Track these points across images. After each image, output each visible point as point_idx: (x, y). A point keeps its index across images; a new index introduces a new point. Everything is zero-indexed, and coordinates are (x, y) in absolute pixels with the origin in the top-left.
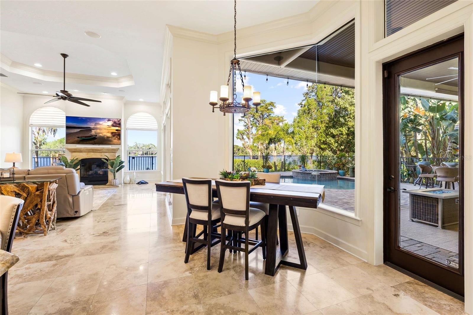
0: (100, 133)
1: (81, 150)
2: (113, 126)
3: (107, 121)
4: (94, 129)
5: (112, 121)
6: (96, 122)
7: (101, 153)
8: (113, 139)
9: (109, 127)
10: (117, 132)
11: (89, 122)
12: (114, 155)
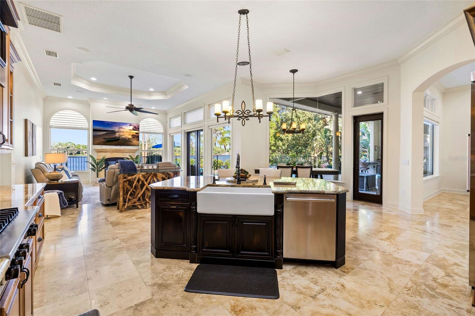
0: (123, 135)
1: (107, 150)
2: (133, 130)
3: (129, 126)
4: (118, 132)
5: (133, 126)
6: (120, 126)
7: (123, 153)
8: (133, 140)
9: (130, 131)
10: (136, 134)
11: (113, 126)
12: (134, 155)
